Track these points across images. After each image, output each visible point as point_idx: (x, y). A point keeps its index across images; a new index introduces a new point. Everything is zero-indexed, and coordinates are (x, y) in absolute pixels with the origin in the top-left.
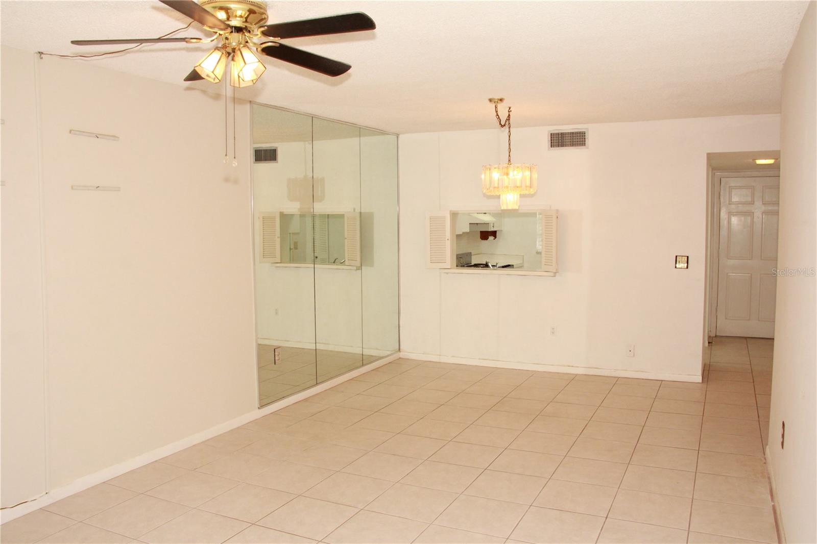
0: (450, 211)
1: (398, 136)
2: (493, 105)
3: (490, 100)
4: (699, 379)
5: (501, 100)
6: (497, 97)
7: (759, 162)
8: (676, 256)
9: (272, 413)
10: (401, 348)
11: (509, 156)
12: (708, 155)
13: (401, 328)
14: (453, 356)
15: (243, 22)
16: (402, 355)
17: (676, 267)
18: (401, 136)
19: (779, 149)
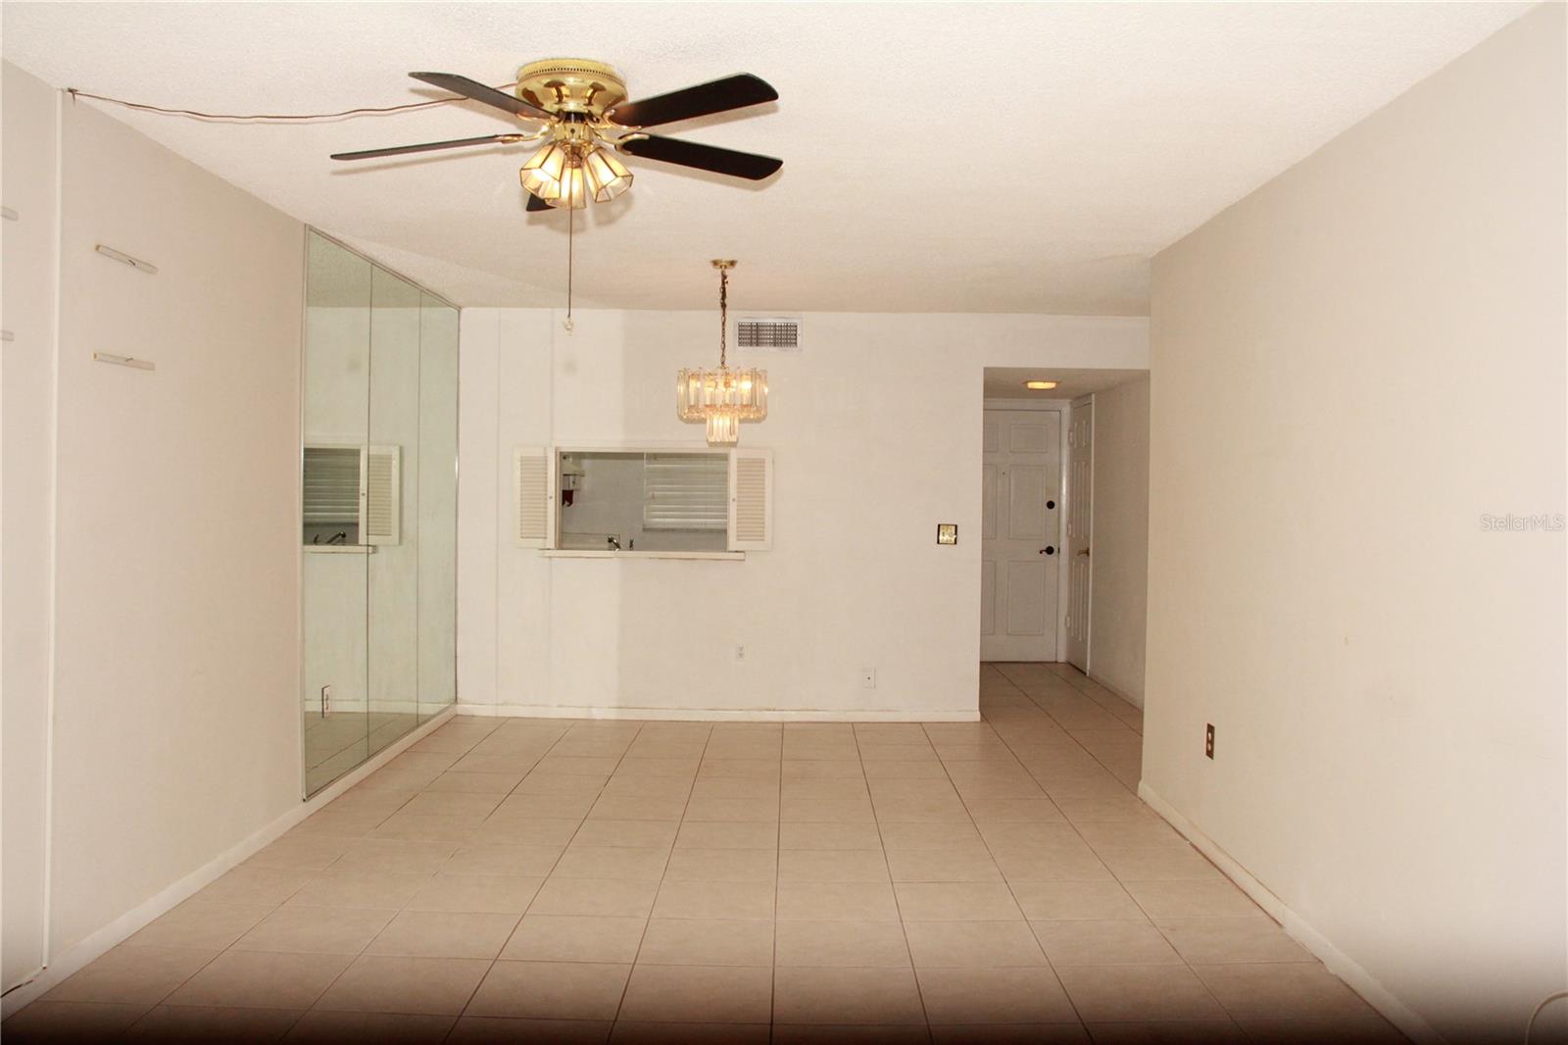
0: (556, 449)
1: (459, 309)
2: (719, 271)
3: (715, 263)
4: (976, 716)
5: (732, 263)
6: (726, 257)
7: (1031, 385)
8: (939, 526)
9: (319, 810)
10: (459, 696)
11: (723, 355)
12: (985, 369)
13: (458, 660)
14: (560, 706)
15: (585, 105)
16: (461, 709)
17: (938, 542)
18: (464, 311)
19: (1147, 368)
